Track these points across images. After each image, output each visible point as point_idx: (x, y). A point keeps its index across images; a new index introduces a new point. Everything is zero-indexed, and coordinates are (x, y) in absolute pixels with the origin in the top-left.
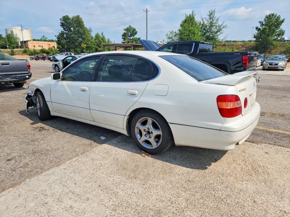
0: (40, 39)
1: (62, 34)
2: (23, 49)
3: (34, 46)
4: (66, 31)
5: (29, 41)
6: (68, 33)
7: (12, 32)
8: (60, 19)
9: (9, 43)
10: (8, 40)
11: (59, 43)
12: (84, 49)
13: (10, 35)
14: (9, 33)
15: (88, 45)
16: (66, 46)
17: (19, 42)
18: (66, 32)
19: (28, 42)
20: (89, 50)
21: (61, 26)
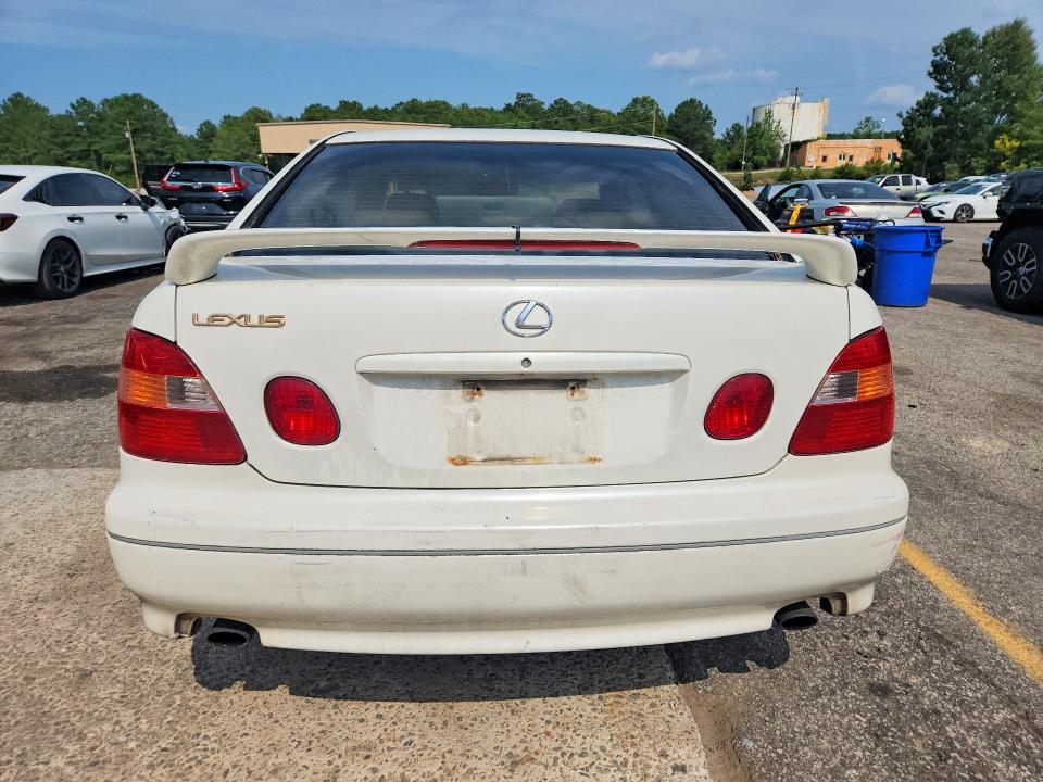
0: (852, 132)
1: (927, 104)
2: (782, 170)
3: (824, 159)
4: (947, 92)
5: (810, 141)
6: (950, 101)
7: (769, 114)
8: (934, 50)
9: (750, 153)
10: (750, 143)
11: (907, 139)
12: (1005, 158)
13: (758, 125)
14: (761, 118)
15: (1030, 142)
16: (930, 151)
17: (783, 145)
18: (945, 95)
19: (809, 145)
20: (1026, 163)
21: (930, 74)
